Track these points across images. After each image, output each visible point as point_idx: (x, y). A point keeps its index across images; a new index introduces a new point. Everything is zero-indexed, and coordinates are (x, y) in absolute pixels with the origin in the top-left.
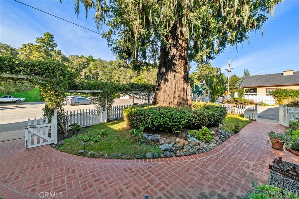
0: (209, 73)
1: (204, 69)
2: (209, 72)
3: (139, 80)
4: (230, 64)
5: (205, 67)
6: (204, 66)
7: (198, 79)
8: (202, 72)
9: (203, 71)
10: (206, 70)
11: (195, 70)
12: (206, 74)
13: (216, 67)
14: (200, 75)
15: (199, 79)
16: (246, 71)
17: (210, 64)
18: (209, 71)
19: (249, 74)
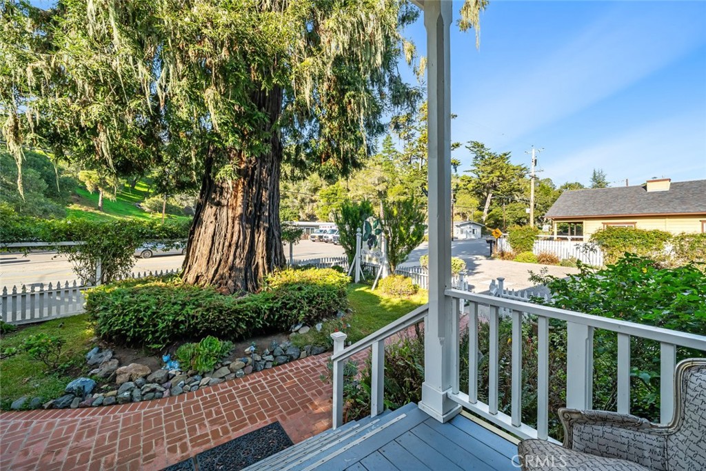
0: (501, 179)
1: (489, 168)
2: (499, 177)
3: (332, 193)
4: (536, 161)
5: (490, 164)
6: (487, 163)
7: (474, 192)
8: (483, 177)
9: (485, 175)
10: (492, 172)
11: (469, 171)
12: (492, 182)
13: (517, 165)
14: (477, 184)
15: (477, 193)
16: (597, 175)
17: (507, 156)
18: (498, 174)
19: (605, 181)
